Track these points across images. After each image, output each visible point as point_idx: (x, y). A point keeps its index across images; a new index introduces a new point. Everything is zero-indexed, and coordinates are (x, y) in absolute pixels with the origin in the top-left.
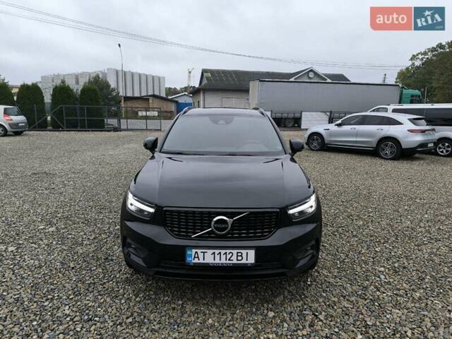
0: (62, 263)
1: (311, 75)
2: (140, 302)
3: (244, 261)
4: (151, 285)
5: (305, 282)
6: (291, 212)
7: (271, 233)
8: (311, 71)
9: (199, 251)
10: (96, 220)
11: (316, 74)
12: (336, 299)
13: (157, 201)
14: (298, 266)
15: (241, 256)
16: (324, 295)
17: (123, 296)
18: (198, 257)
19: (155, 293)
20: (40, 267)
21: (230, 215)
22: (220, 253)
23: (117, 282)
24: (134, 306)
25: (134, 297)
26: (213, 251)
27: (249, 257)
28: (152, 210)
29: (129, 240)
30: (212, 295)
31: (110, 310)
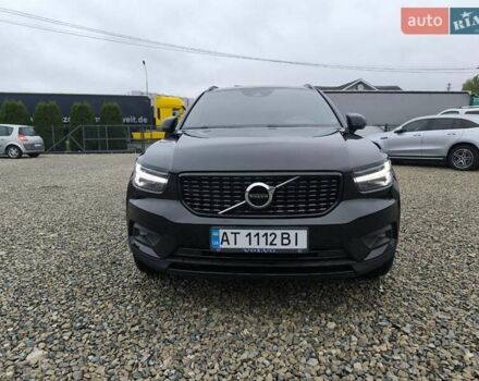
0: (58, 267)
1: (361, 88)
2: (151, 309)
3: (292, 246)
4: (166, 291)
5: (377, 289)
6: (358, 180)
7: (329, 207)
8: (360, 83)
9: (229, 232)
10: (106, 227)
11: (366, 86)
12: (424, 310)
13: (170, 168)
14: (369, 258)
15: (288, 238)
16: (406, 304)
17: (130, 302)
18: (227, 240)
19: (173, 299)
20: (31, 270)
21: (272, 181)
22: (258, 234)
23: (124, 287)
24: (143, 313)
25: (144, 303)
26: (247, 232)
27: (300, 241)
28: (164, 181)
29: (136, 226)
30: (248, 302)
31: (111, 316)
